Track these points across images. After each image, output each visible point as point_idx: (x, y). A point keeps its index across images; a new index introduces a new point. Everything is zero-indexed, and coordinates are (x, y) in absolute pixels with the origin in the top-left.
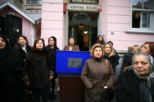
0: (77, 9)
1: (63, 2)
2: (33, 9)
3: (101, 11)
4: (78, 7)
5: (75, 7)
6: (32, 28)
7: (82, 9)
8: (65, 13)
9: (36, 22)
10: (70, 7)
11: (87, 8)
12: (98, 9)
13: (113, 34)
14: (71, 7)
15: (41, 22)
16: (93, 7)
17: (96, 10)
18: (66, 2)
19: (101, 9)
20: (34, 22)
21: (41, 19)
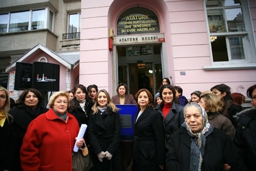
0: (129, 42)
1: (107, 36)
2: (70, 46)
3: (164, 41)
4: (129, 40)
5: (126, 40)
6: (67, 75)
7: (135, 41)
8: (111, 50)
9: (72, 66)
10: (118, 41)
11: (143, 39)
12: (159, 39)
13: (183, 74)
14: (120, 40)
15: (78, 66)
16: (152, 37)
17: (156, 41)
18: (111, 35)
19: (164, 39)
20: (70, 67)
21: (78, 61)
